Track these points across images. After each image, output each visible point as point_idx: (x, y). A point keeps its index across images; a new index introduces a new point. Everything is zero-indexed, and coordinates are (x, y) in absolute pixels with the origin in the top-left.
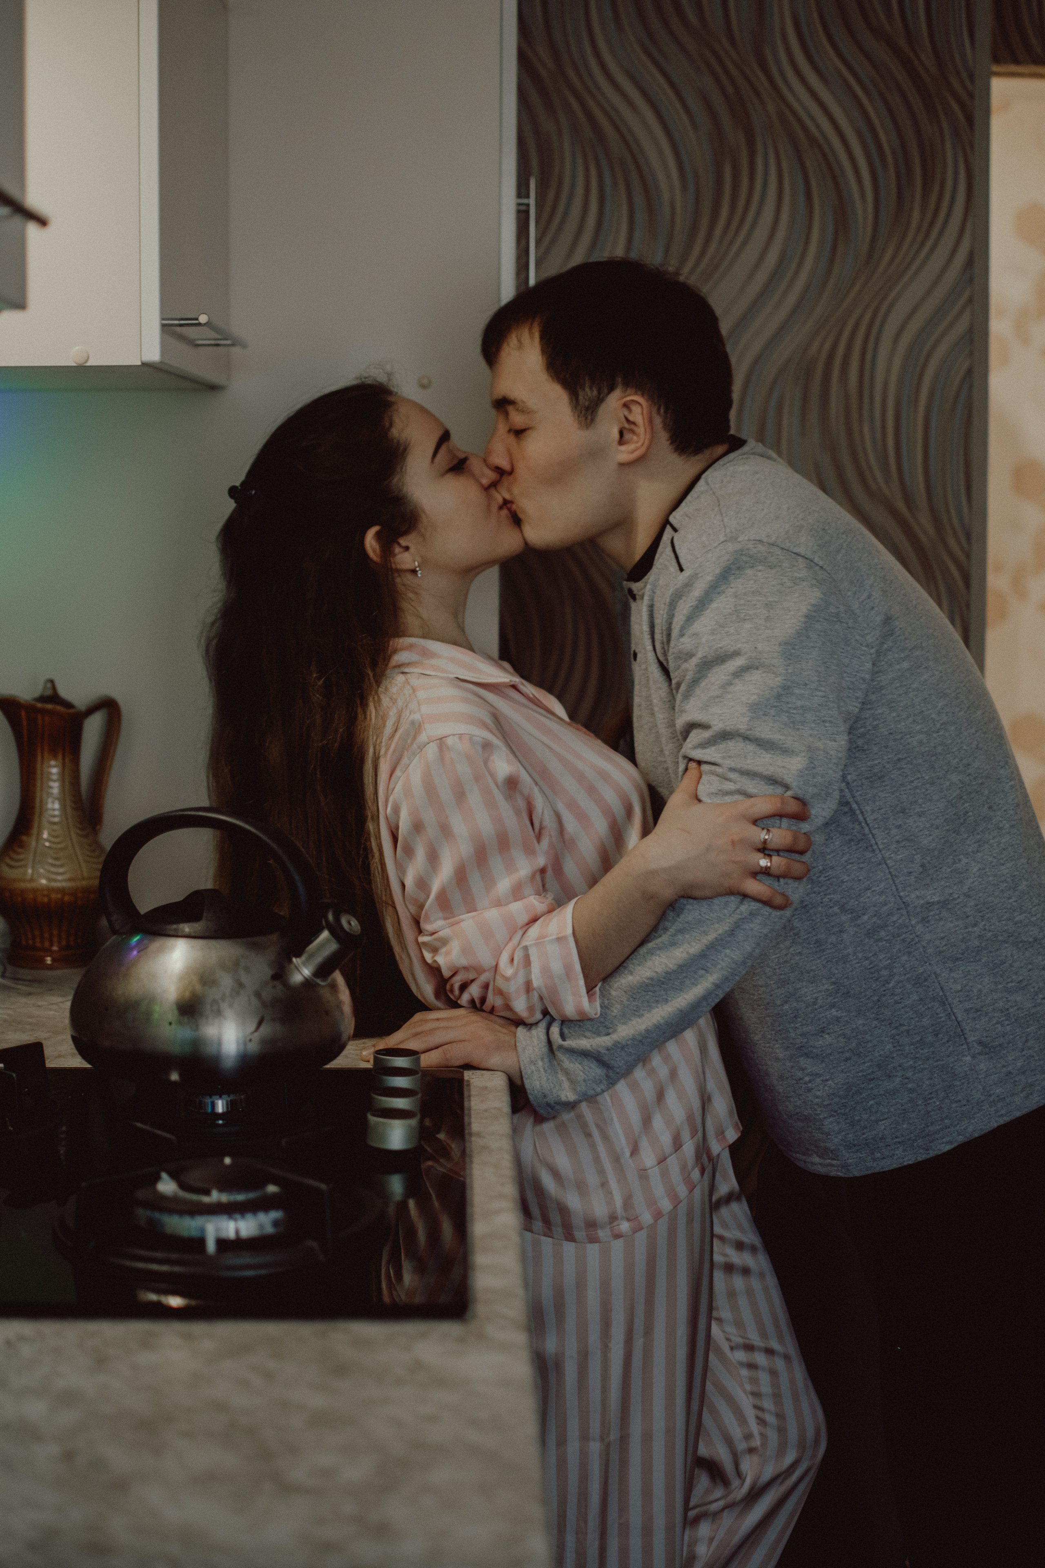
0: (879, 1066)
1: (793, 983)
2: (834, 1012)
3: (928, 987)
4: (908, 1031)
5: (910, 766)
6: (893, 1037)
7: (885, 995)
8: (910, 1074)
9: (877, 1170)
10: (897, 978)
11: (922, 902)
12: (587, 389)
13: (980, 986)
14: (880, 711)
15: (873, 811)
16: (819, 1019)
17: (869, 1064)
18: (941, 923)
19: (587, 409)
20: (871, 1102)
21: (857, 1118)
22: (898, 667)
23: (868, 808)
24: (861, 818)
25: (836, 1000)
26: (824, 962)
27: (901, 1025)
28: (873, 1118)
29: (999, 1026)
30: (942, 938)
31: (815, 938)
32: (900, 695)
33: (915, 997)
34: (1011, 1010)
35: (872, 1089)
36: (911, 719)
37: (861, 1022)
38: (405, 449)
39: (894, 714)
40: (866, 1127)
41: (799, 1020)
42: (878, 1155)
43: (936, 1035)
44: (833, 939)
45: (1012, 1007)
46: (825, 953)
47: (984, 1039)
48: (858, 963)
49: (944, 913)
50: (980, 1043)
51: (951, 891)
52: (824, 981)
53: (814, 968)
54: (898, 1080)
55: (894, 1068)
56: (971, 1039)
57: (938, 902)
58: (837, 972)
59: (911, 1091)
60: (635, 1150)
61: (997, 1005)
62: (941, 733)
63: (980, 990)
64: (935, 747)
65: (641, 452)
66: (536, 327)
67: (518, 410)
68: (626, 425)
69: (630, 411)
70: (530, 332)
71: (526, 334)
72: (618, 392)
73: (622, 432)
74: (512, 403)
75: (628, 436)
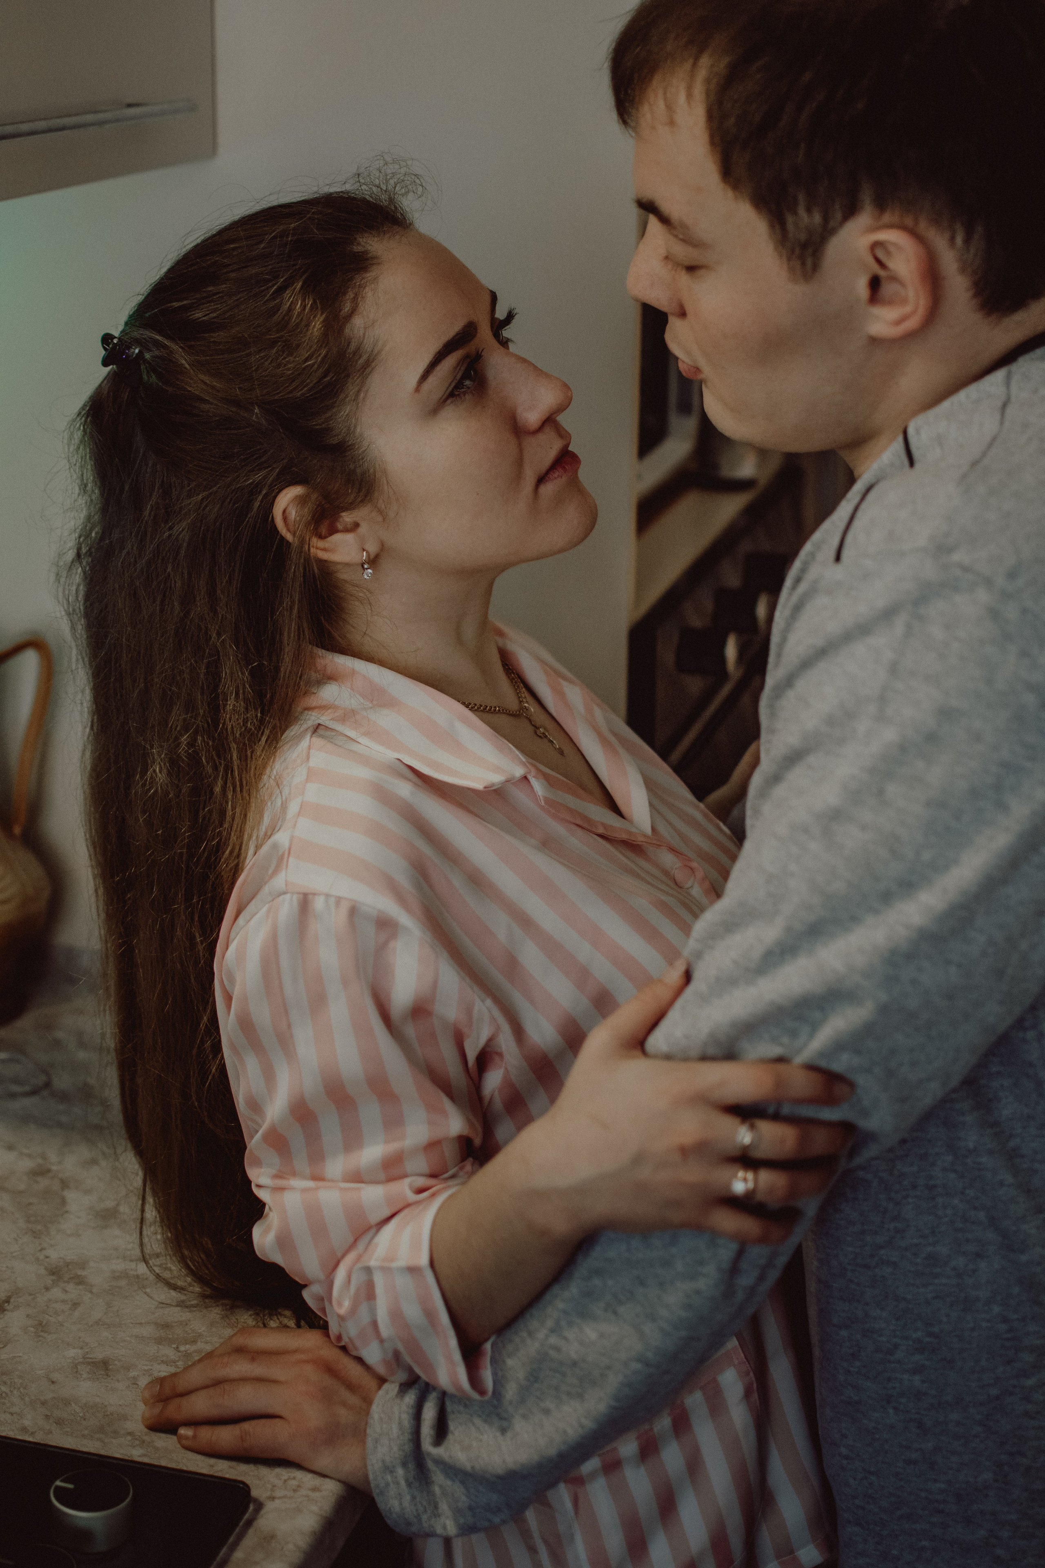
1: (867, 1304)
12: (802, 211)
16: (889, 1379)
17: (942, 1486)
19: (804, 246)
20: (925, 1543)
25: (927, 1363)
26: (930, 1296)
31: (930, 1249)
38: (368, 364)
41: (858, 1364)
44: (960, 1262)
46: (936, 1281)
48: (988, 1321)
53: (909, 1297)
58: (945, 1319)
65: (912, 323)
66: (699, 90)
67: (676, 236)
68: (882, 273)
69: (888, 253)
70: (689, 96)
71: (682, 98)
72: (864, 218)
73: (875, 284)
74: (664, 220)
75: (887, 289)
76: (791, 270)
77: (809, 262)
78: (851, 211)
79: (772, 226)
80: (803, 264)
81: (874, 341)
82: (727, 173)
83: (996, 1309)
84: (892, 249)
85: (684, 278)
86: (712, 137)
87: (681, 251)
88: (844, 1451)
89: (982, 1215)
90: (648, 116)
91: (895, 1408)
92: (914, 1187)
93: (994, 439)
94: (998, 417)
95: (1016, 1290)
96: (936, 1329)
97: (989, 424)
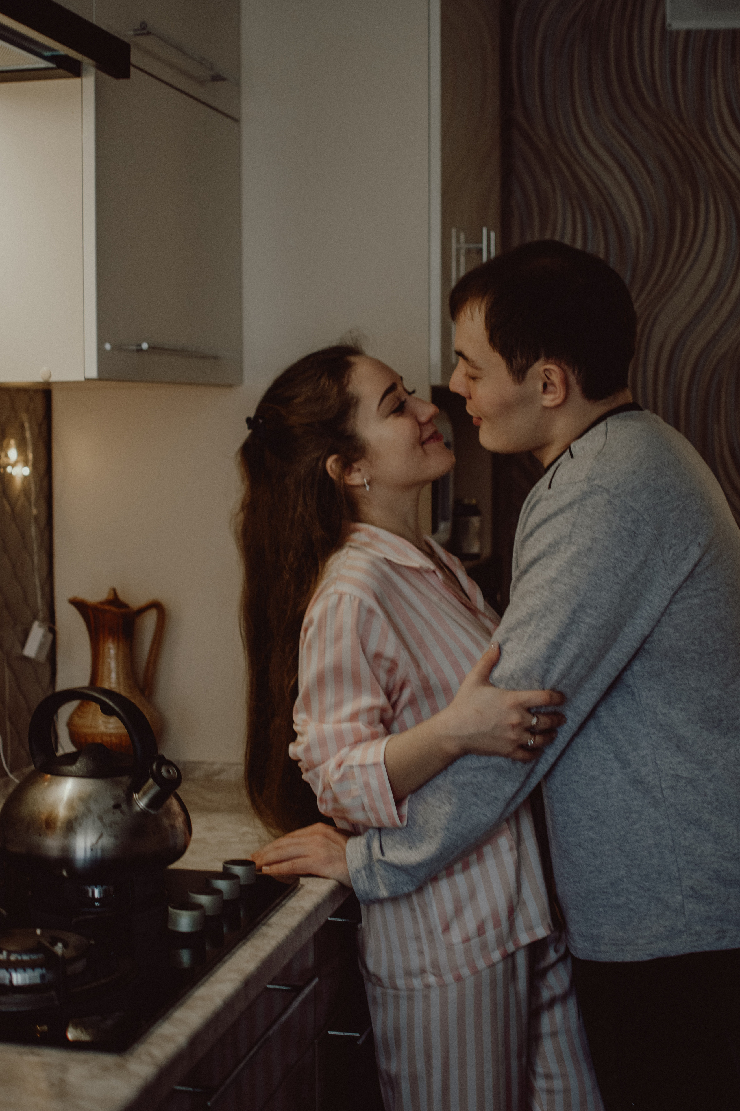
0: (612, 884)
2: (591, 833)
3: (663, 836)
4: (639, 865)
5: (681, 673)
6: (627, 866)
7: (630, 833)
8: (632, 897)
9: (594, 959)
10: (642, 822)
11: (672, 772)
12: (519, 358)
13: (703, 848)
14: (666, 630)
15: (647, 697)
18: (686, 794)
19: (519, 371)
20: (601, 909)
21: (589, 917)
22: (689, 601)
23: (644, 694)
24: (638, 699)
26: (593, 794)
27: (636, 859)
28: (600, 921)
29: (709, 881)
30: (683, 805)
32: (685, 622)
33: (651, 841)
34: (722, 873)
35: (603, 900)
36: (690, 641)
37: (607, 847)
39: (677, 634)
40: (594, 926)
42: (597, 948)
43: (659, 874)
45: (723, 871)
47: (696, 887)
49: (689, 788)
50: (692, 888)
51: (698, 773)
52: (590, 808)
54: (623, 899)
55: (623, 889)
56: (684, 884)
57: (687, 778)
58: (600, 804)
59: (631, 910)
60: (446, 929)
61: (712, 866)
62: (712, 656)
63: (702, 852)
64: (703, 665)
65: (558, 401)
66: (483, 307)
67: (470, 365)
68: (548, 381)
69: (550, 374)
70: (480, 309)
71: (477, 310)
72: (541, 361)
73: (545, 386)
74: (465, 358)
75: (550, 388)
76: (513, 379)
77: (521, 378)
78: (537, 359)
79: (507, 363)
80: (518, 378)
81: (545, 408)
82: (492, 340)
83: (620, 796)
84: (552, 372)
85: (471, 382)
86: (486, 325)
87: (472, 371)
88: (566, 875)
89: (612, 756)
90: (463, 316)
91: (583, 849)
92: (583, 747)
93: (605, 444)
94: (605, 437)
95: (628, 787)
96: (596, 809)
97: (602, 440)
